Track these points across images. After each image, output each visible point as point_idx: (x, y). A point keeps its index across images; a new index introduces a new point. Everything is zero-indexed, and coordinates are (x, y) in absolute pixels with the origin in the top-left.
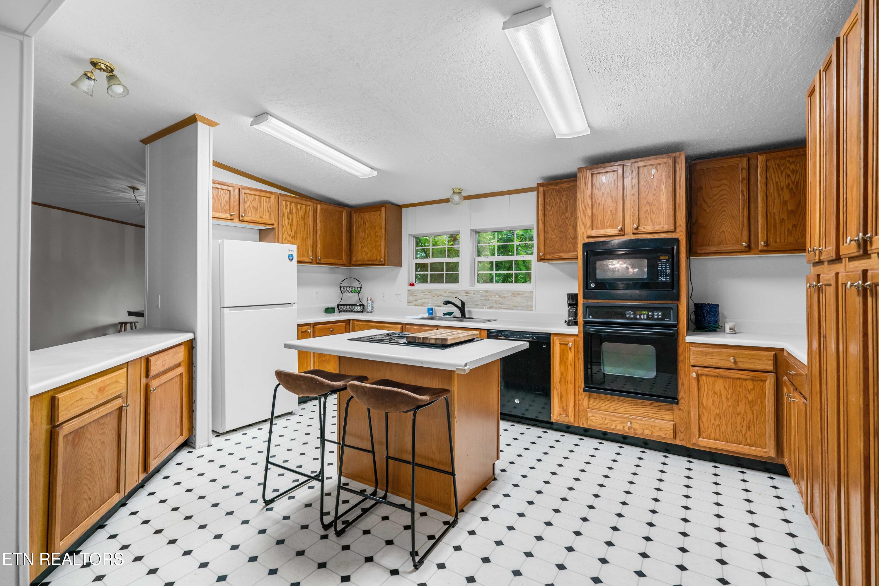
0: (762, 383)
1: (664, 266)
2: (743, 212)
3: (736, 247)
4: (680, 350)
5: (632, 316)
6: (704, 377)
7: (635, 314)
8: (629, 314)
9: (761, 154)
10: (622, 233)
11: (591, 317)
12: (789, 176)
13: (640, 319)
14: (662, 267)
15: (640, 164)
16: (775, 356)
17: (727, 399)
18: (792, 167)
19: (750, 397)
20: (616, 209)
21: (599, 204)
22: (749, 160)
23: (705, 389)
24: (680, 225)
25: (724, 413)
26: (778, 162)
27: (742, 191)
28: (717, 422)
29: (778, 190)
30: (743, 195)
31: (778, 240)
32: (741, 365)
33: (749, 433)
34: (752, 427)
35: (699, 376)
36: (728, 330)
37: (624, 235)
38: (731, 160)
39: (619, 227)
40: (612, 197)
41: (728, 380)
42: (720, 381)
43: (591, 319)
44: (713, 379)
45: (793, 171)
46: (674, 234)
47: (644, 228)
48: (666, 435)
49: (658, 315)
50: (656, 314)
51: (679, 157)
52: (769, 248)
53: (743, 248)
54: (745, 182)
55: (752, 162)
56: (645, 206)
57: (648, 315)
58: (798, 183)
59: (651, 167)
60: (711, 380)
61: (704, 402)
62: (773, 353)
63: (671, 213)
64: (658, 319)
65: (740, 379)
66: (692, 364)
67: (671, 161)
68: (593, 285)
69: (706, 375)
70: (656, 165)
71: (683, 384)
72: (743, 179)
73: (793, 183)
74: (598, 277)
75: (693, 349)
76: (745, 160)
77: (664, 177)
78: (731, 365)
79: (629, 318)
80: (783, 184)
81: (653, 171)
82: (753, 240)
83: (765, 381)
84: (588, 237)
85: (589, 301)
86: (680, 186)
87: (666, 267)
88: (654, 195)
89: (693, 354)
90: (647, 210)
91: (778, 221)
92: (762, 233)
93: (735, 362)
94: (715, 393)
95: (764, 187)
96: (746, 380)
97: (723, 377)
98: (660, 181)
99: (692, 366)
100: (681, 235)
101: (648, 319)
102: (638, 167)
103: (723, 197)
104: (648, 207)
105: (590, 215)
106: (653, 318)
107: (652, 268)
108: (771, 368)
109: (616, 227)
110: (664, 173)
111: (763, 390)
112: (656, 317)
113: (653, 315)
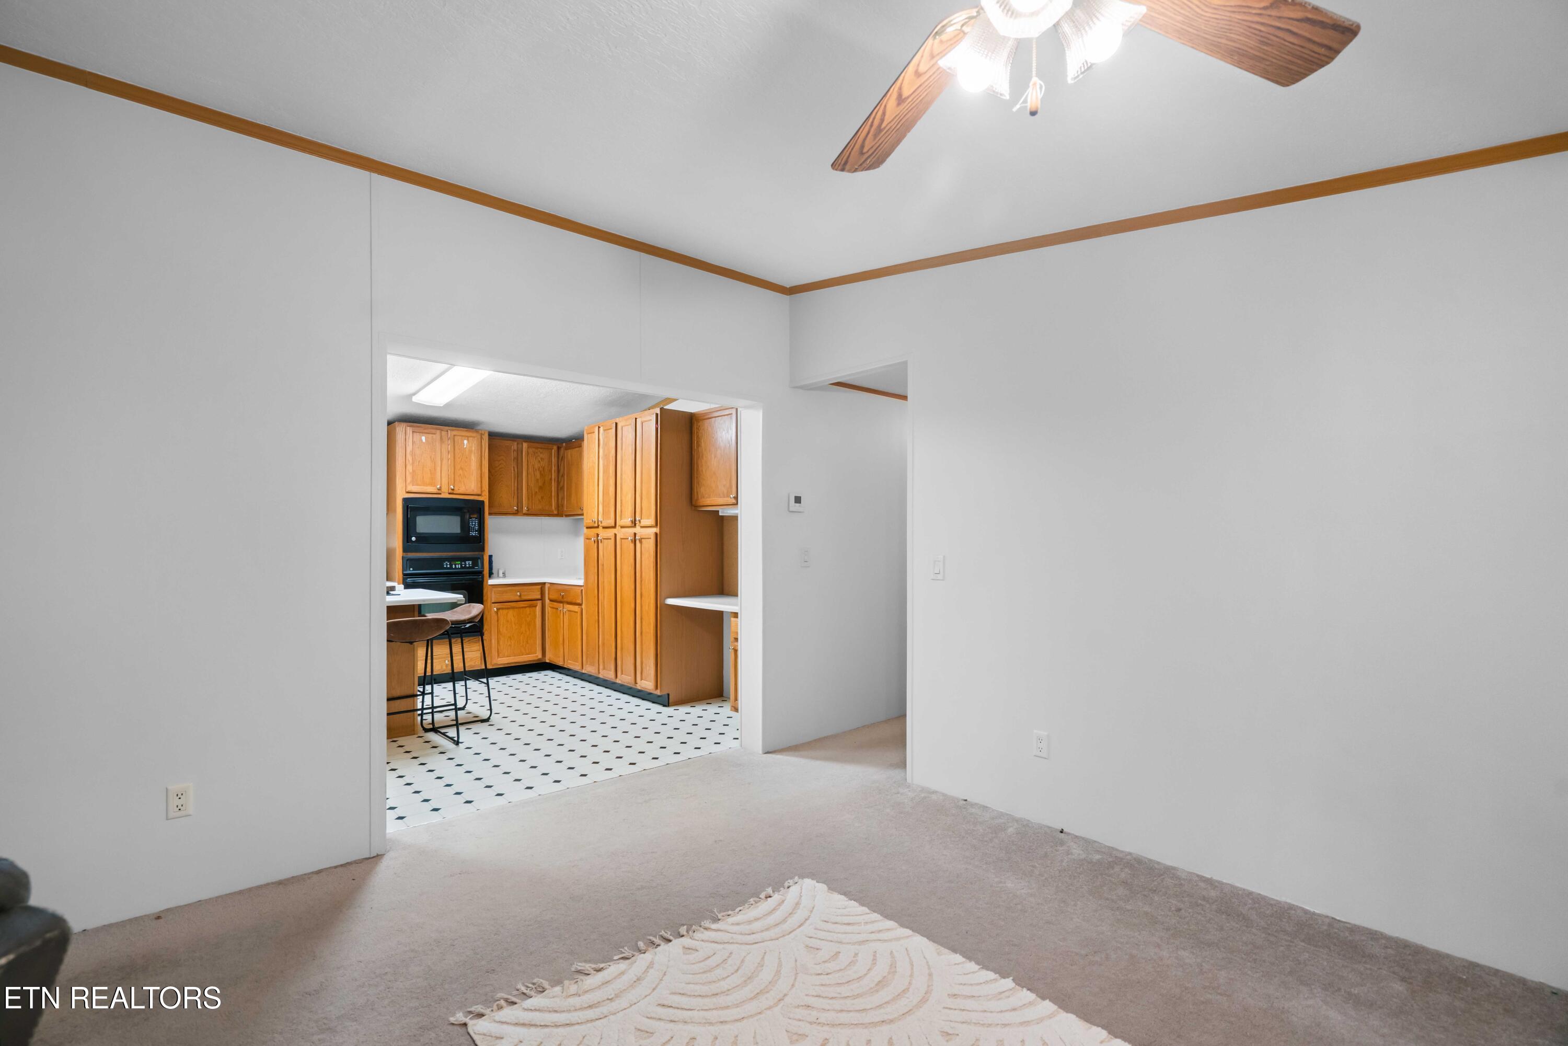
0: (534, 608)
1: (474, 524)
2: (514, 484)
3: (510, 510)
4: (485, 591)
5: (448, 566)
6: (501, 611)
7: (451, 565)
8: (447, 564)
9: (525, 442)
10: (439, 492)
11: (411, 569)
12: (539, 461)
13: (456, 568)
14: (472, 524)
15: (455, 433)
16: (541, 588)
17: (515, 623)
18: (541, 456)
19: (528, 619)
20: (435, 469)
21: (419, 462)
22: (518, 444)
23: (502, 620)
24: (484, 490)
25: (513, 636)
26: (534, 449)
27: (514, 467)
28: (509, 643)
29: (534, 471)
30: (514, 470)
31: (533, 507)
32: (524, 598)
33: (527, 645)
34: (529, 641)
35: (498, 609)
36: (501, 575)
37: (440, 494)
38: (507, 442)
39: (438, 486)
40: (431, 457)
41: (516, 610)
42: (511, 612)
43: (411, 571)
44: (507, 611)
45: (541, 459)
46: (480, 497)
47: (459, 489)
48: (475, 663)
49: (469, 564)
50: (467, 563)
51: (484, 435)
52: (529, 512)
53: (514, 512)
54: (516, 460)
55: (520, 446)
56: (459, 470)
57: (461, 565)
58: (544, 467)
59: (463, 438)
60: (505, 611)
61: (501, 630)
62: (540, 587)
63: (479, 479)
64: (469, 568)
65: (522, 607)
66: (493, 601)
67: (479, 437)
68: (414, 539)
69: (503, 609)
70: (468, 437)
71: (486, 618)
72: (514, 459)
73: (542, 467)
74: (418, 531)
75: (494, 589)
76: (516, 443)
77: (473, 449)
78: (517, 598)
79: (447, 568)
80: (536, 466)
81: (465, 442)
82: (519, 504)
83: (536, 606)
84: (408, 492)
85: (409, 554)
86: (485, 458)
87: (475, 524)
88: (466, 462)
89: (495, 593)
90: (460, 475)
91: (533, 493)
92: (525, 501)
93: (520, 596)
94: (508, 621)
95: (526, 467)
96: (526, 607)
97: (513, 608)
98: (471, 451)
99: (493, 603)
100: (485, 498)
101: (462, 567)
102: (454, 436)
103: (501, 470)
104: (461, 472)
105: (411, 471)
106: (465, 567)
107: (465, 526)
108: (539, 597)
109: (435, 486)
110: (473, 445)
111: (535, 612)
112: (468, 566)
113: (465, 564)
